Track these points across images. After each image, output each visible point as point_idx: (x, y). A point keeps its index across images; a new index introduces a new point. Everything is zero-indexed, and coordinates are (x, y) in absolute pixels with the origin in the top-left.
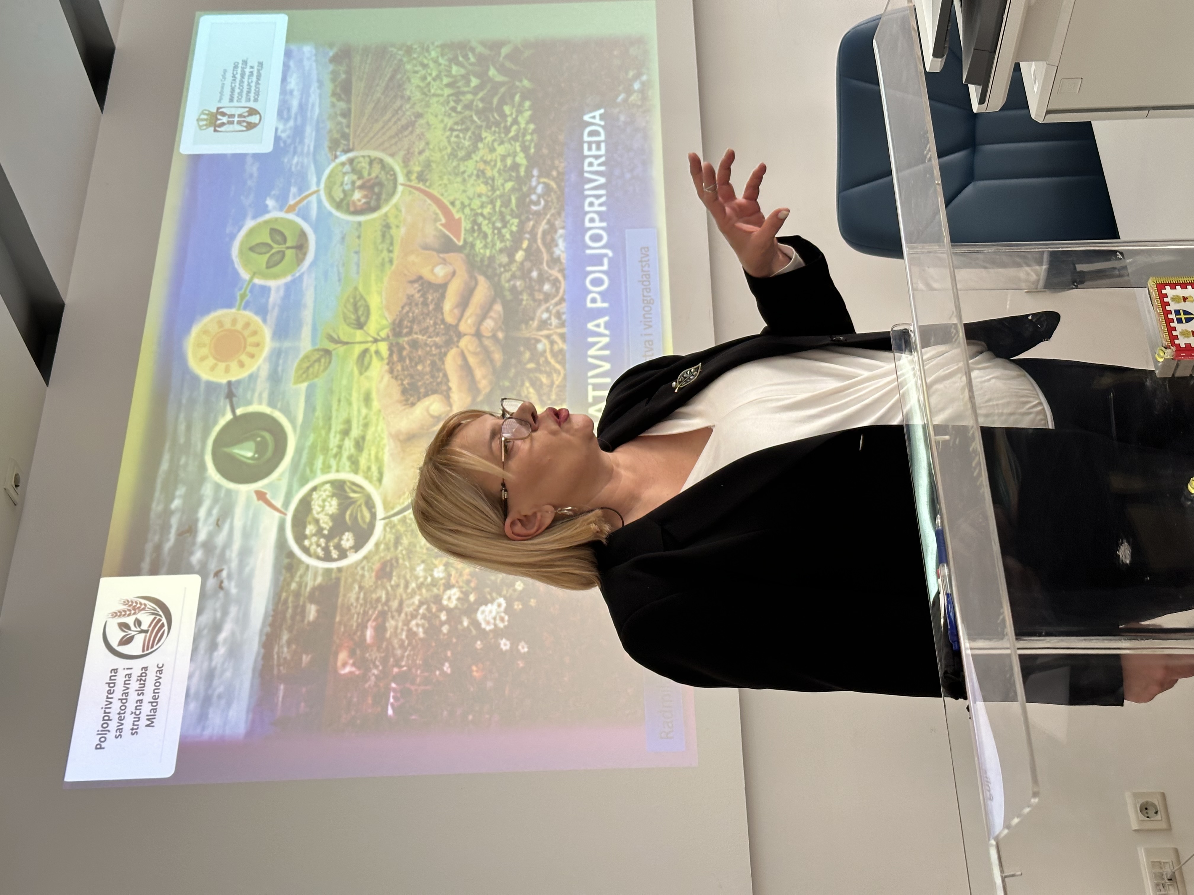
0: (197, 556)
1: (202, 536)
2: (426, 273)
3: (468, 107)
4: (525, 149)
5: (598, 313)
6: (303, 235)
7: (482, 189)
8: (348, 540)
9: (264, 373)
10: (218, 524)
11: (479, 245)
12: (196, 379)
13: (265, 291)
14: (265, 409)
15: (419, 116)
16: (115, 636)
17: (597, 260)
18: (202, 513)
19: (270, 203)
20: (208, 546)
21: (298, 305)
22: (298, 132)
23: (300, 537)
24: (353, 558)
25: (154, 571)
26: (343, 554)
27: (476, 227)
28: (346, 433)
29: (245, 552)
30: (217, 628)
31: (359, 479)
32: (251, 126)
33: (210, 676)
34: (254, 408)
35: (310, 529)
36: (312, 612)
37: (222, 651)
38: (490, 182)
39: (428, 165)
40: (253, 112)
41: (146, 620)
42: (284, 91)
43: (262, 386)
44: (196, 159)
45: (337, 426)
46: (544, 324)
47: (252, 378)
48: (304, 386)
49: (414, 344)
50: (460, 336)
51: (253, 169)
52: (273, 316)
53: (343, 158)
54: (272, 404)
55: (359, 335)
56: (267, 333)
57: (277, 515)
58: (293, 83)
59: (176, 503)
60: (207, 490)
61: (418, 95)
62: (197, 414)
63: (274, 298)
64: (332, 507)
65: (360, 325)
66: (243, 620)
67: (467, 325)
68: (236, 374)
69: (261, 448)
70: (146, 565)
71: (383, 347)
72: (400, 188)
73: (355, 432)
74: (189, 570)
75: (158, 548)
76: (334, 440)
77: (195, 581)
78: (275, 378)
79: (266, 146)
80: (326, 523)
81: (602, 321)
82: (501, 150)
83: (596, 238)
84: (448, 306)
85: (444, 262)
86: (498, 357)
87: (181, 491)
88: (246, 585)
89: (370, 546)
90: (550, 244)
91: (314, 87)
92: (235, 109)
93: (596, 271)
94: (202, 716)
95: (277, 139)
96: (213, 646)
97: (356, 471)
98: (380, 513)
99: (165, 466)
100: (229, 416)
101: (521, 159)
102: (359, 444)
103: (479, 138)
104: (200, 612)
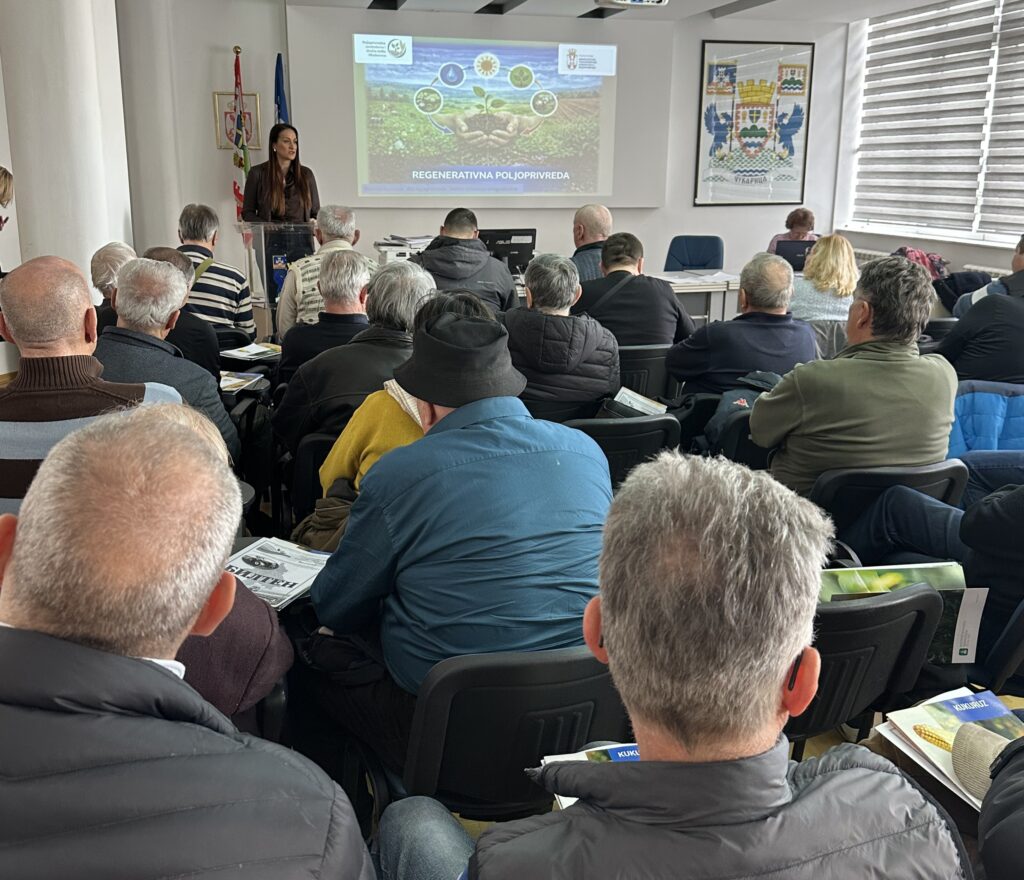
0: (418, 63)
1: (424, 64)
2: (511, 124)
3: (573, 136)
4: (556, 154)
5: (494, 175)
6: (526, 86)
7: (541, 141)
8: (422, 105)
9: (477, 77)
10: (428, 68)
11: (520, 140)
12: (475, 57)
13: (506, 76)
14: (465, 78)
15: (570, 121)
16: (394, 43)
17: (513, 175)
18: (431, 63)
19: (539, 75)
20: (421, 66)
21: (500, 86)
22: (566, 82)
23: (423, 91)
24: (417, 107)
25: (414, 51)
26: (418, 104)
27: (526, 139)
28: (456, 102)
29: (419, 77)
30: (396, 70)
31: (441, 107)
32: (569, 67)
33: (383, 69)
34: (465, 76)
35: (426, 94)
36: (401, 96)
37: (389, 72)
38: (543, 143)
39: (550, 124)
40: (575, 67)
41: (399, 51)
42: (582, 76)
43: (471, 77)
44: (557, 50)
45: (458, 100)
46: (491, 160)
47: (476, 74)
48: (472, 89)
49: (485, 121)
50: (488, 135)
51: (552, 68)
52: (498, 79)
53: (555, 98)
54: (467, 80)
55: (489, 105)
56: (491, 77)
57: (430, 84)
58: (585, 79)
59: (434, 55)
60: (439, 64)
61: (578, 120)
62: (464, 59)
63: (503, 79)
64: (433, 100)
65: (492, 105)
66: (398, 77)
67: (492, 137)
68: (476, 69)
69: (451, 78)
70: (416, 49)
71: (485, 112)
72: (542, 116)
73: (457, 105)
74: (414, 60)
75: (421, 52)
76: (453, 99)
77: (410, 63)
78: (475, 81)
79: (560, 72)
80: (427, 99)
81: (492, 177)
82: (555, 146)
83: (521, 175)
84: (499, 131)
85: (514, 130)
86: (480, 146)
87: (438, 56)
88: (409, 77)
89: (420, 111)
90: (518, 162)
91: (583, 86)
92: (577, 61)
93: (509, 175)
94: (371, 68)
95: (563, 75)
96: (391, 70)
97: (444, 106)
98: (431, 114)
99: (447, 51)
100: (462, 68)
101: (551, 153)
102: (453, 107)
103: (560, 139)
104: (402, 65)
